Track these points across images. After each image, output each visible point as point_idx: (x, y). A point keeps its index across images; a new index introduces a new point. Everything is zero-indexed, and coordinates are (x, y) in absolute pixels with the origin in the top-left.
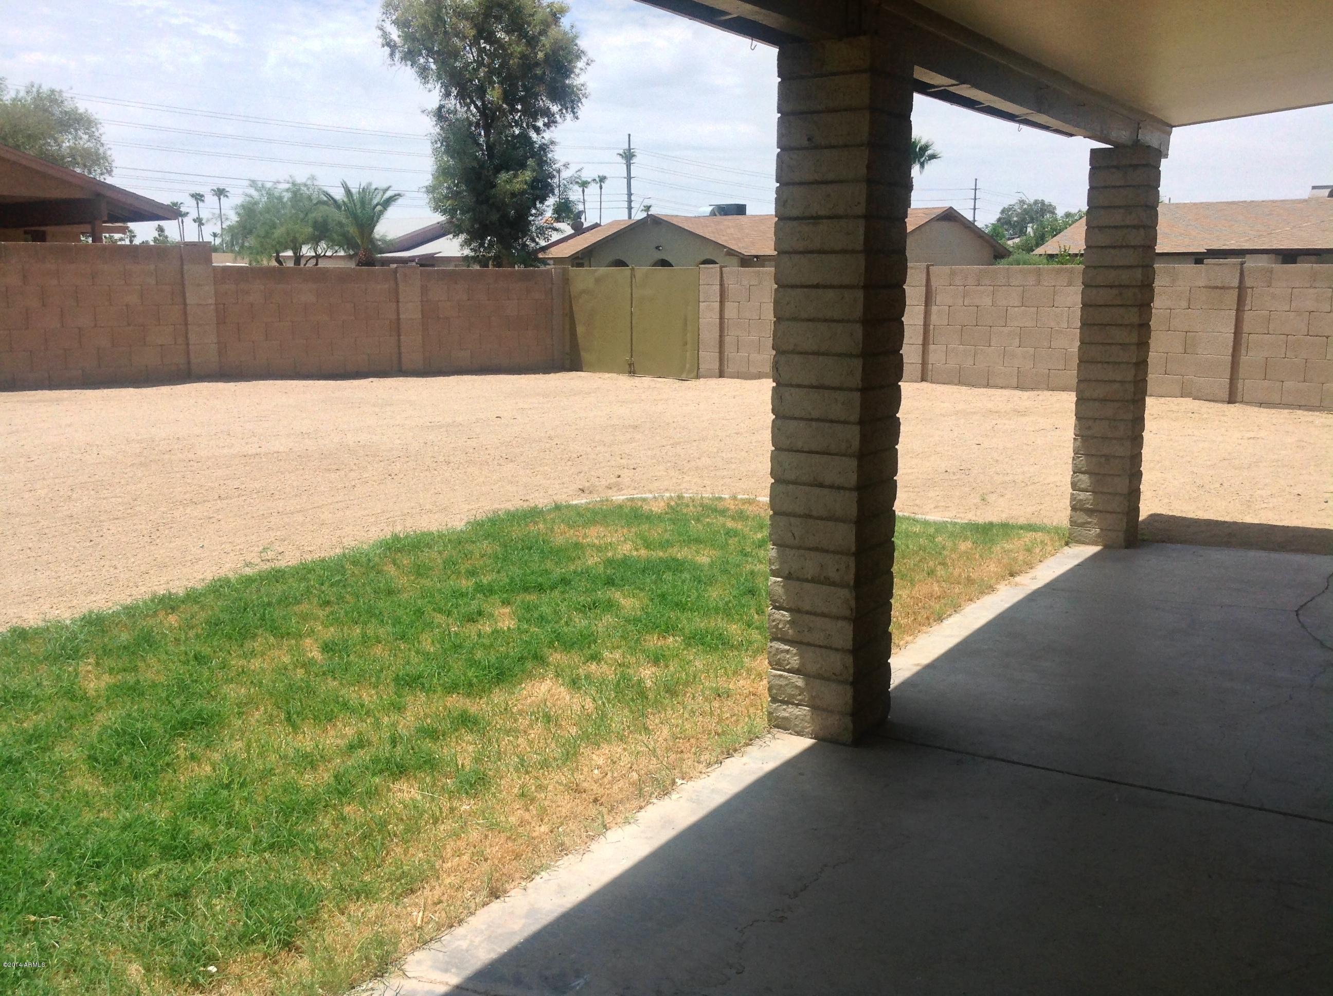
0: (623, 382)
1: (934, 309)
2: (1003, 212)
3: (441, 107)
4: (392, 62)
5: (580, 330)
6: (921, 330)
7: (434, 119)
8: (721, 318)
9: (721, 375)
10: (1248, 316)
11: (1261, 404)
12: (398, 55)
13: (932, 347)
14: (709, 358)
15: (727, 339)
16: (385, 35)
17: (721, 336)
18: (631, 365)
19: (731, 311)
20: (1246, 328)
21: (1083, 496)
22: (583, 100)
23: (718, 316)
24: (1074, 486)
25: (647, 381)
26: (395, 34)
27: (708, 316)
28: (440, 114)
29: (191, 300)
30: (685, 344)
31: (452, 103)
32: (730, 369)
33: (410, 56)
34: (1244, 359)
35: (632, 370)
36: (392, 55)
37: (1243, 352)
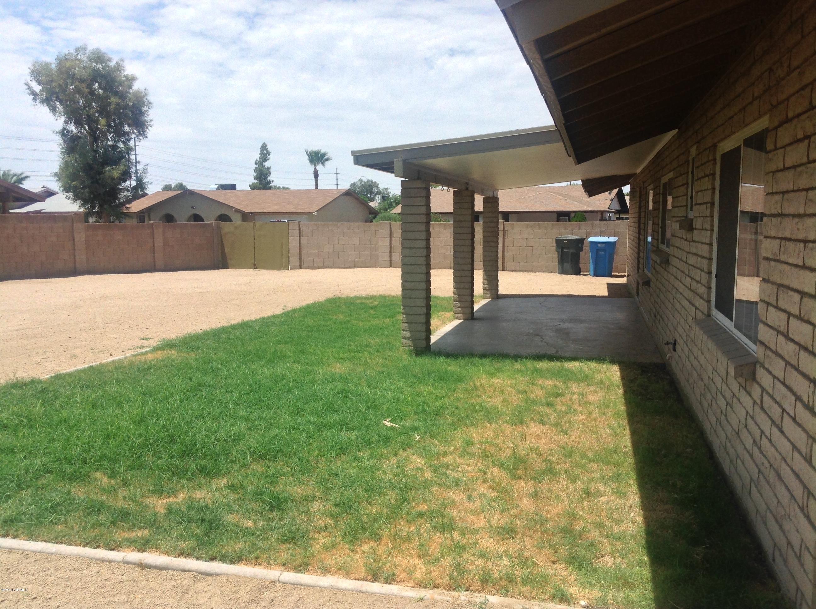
0: (252, 272)
1: (393, 239)
2: (351, 186)
3: (64, 129)
4: (35, 104)
5: (227, 250)
6: (389, 247)
7: (60, 136)
8: (300, 244)
9: (301, 268)
10: (506, 240)
11: (513, 271)
12: (38, 101)
13: (393, 254)
14: (294, 261)
15: (303, 253)
16: (29, 88)
17: (300, 251)
18: (255, 265)
19: (304, 241)
20: (506, 245)
21: (486, 286)
22: (149, 128)
23: (298, 242)
24: (483, 283)
25: (263, 272)
26: (37, 88)
27: (294, 242)
28: (64, 133)
29: (77, 239)
30: (282, 255)
31: (72, 128)
32: (304, 265)
33: (47, 101)
34: (506, 255)
35: (255, 267)
36: (34, 100)
37: (506, 253)
